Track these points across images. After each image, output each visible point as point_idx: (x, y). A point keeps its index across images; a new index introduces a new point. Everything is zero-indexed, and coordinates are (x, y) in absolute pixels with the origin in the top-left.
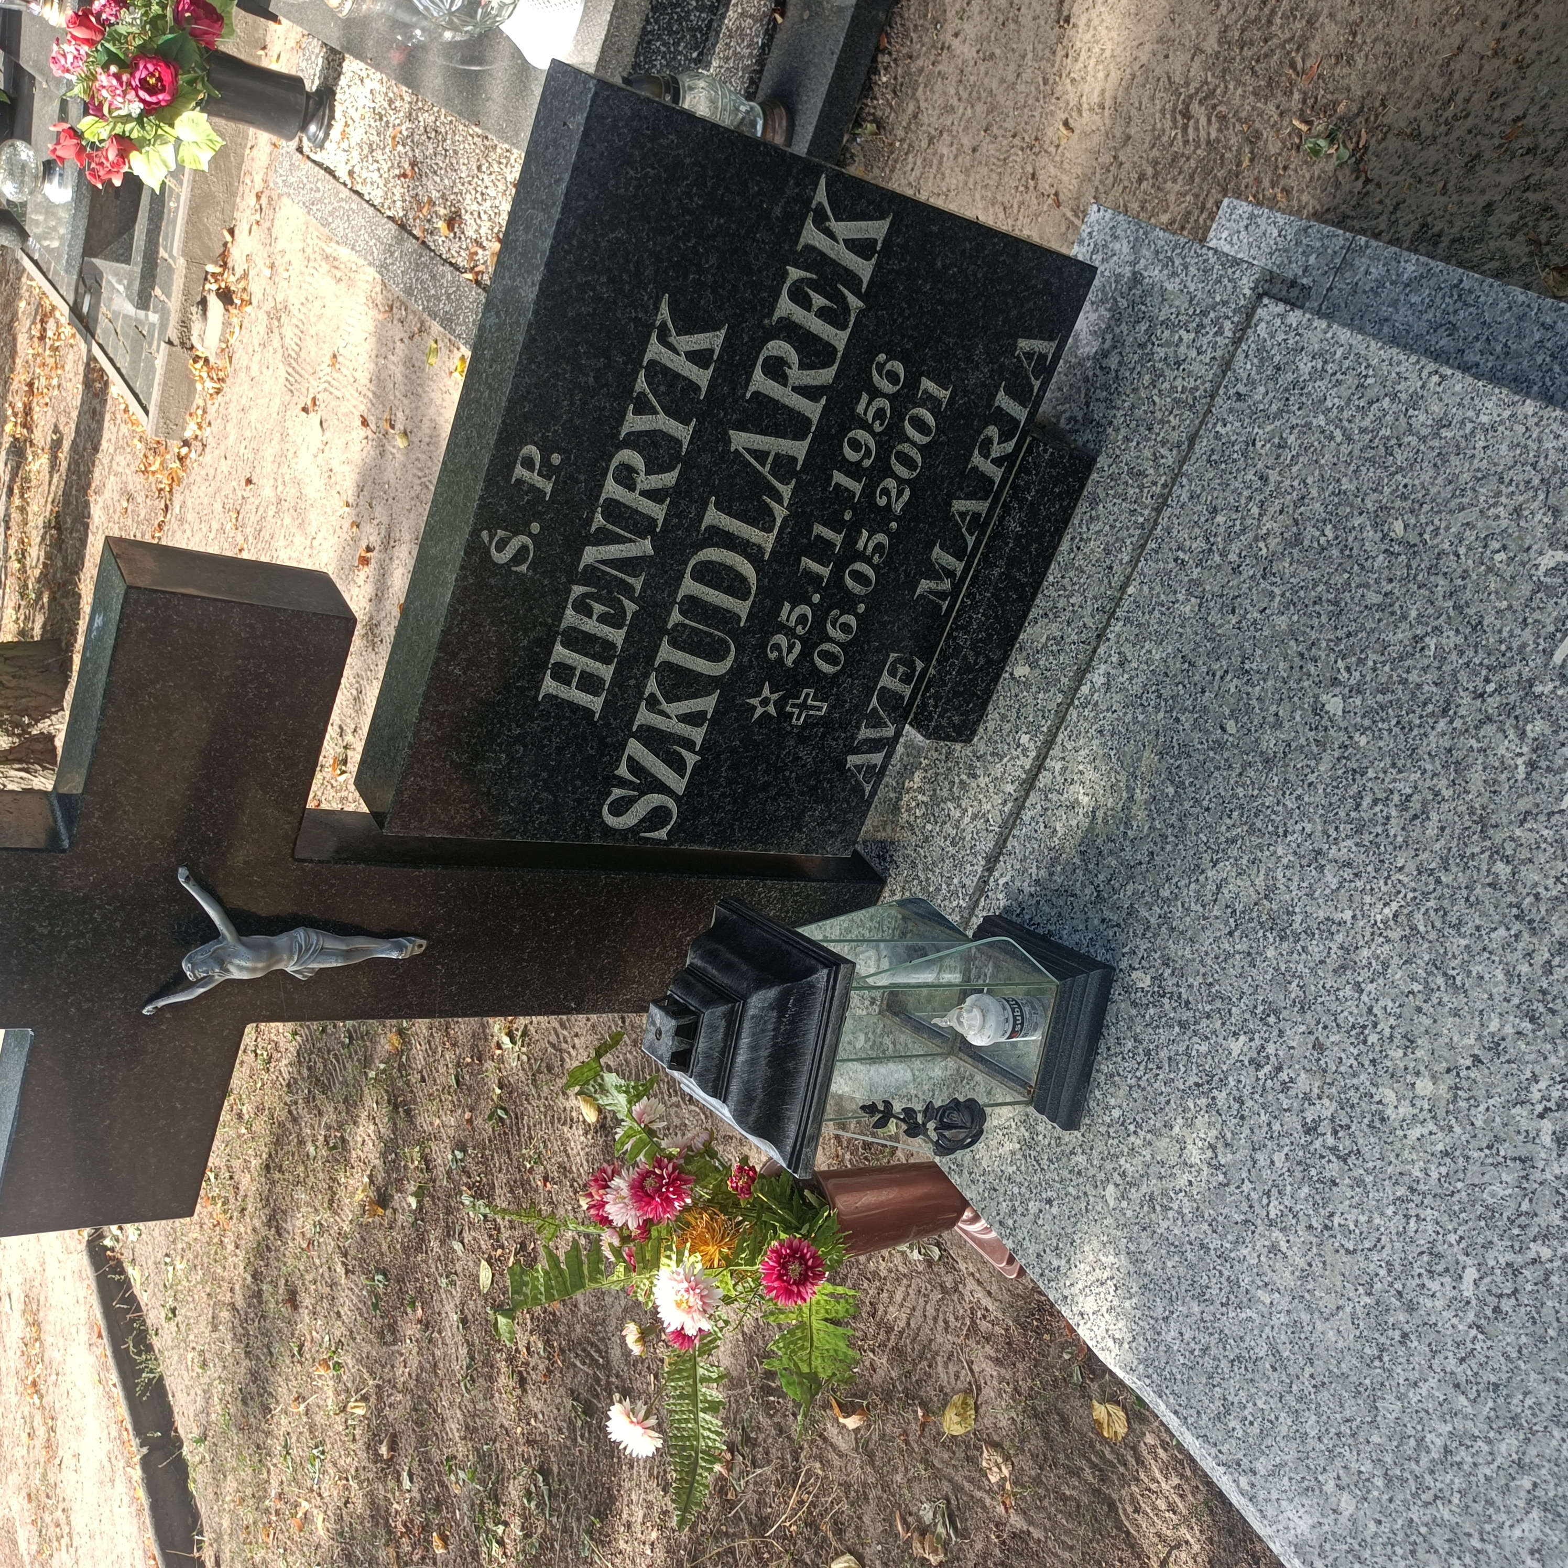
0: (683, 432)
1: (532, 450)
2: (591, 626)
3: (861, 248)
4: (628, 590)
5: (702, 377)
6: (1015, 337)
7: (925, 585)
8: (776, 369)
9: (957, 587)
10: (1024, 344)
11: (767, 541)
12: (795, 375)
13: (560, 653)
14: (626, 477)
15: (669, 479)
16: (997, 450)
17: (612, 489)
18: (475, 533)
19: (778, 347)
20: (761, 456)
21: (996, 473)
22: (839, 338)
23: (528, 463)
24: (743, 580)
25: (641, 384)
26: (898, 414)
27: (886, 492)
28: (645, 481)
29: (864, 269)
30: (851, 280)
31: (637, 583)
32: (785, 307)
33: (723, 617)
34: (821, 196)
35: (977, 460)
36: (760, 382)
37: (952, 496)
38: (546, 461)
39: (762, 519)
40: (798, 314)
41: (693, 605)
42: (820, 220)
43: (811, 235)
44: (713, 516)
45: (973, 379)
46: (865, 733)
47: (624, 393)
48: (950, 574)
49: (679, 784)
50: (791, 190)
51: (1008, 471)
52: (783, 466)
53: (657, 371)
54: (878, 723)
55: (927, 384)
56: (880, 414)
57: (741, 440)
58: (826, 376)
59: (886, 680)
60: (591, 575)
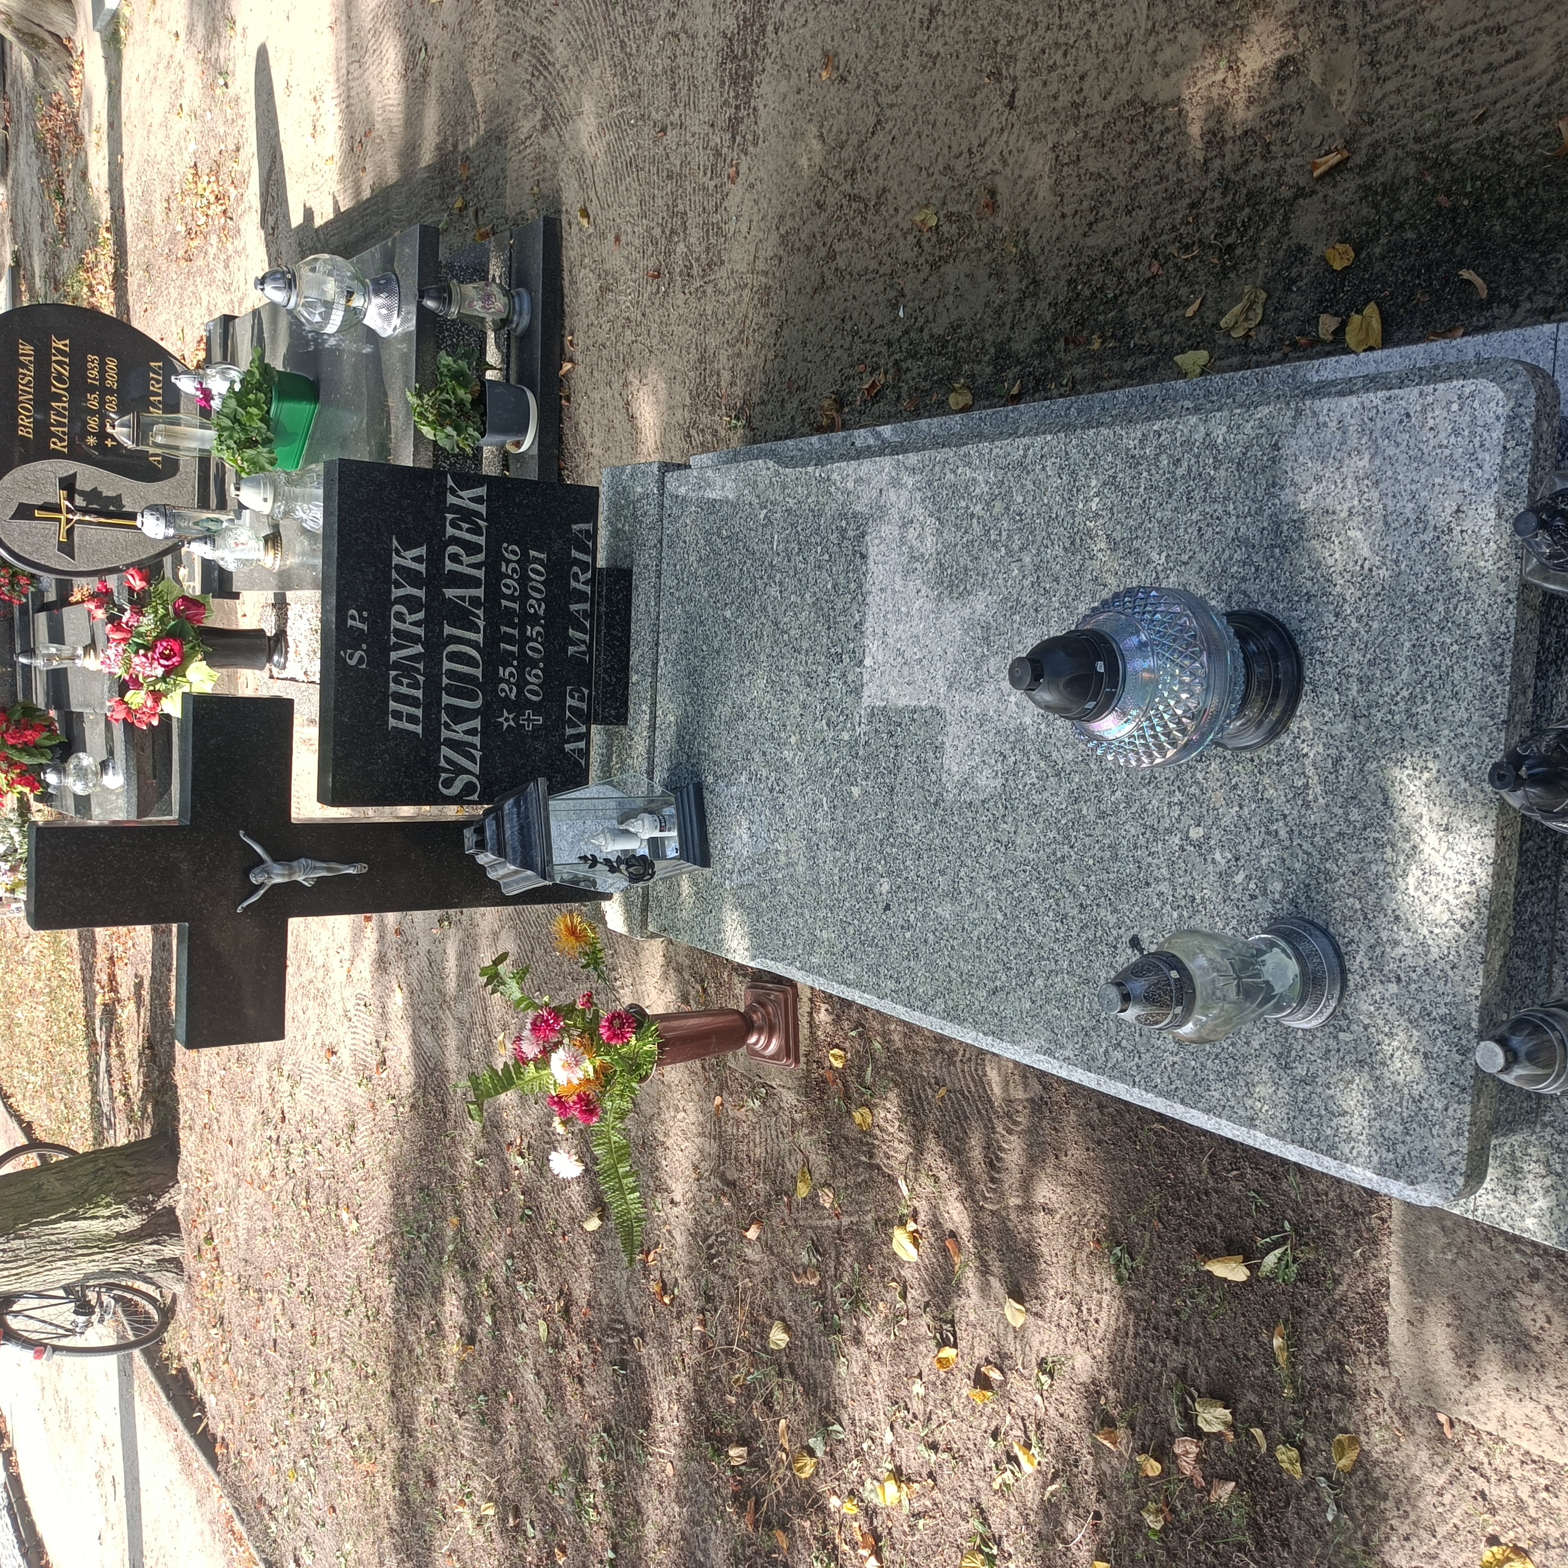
0: (420, 593)
1: (353, 612)
2: (404, 690)
3: (478, 500)
4: (417, 670)
5: (422, 568)
6: (569, 525)
7: (571, 650)
8: (455, 558)
9: (590, 647)
10: (575, 527)
11: (479, 638)
12: (464, 559)
13: (393, 705)
14: (400, 617)
15: (421, 615)
16: (582, 578)
17: (395, 624)
18: (338, 653)
19: (452, 549)
20: (462, 598)
21: (588, 589)
22: (481, 540)
23: (353, 618)
24: (474, 658)
25: (394, 575)
26: (524, 570)
27: (532, 606)
28: (410, 618)
29: (482, 509)
30: (478, 515)
31: (421, 666)
32: (450, 531)
33: (470, 679)
34: (450, 482)
35: (573, 584)
36: (449, 565)
37: (567, 604)
38: (361, 616)
39: (474, 628)
40: (457, 533)
41: (451, 674)
42: (453, 492)
43: (451, 499)
44: (448, 630)
45: (555, 547)
46: (569, 731)
47: (388, 580)
48: (584, 642)
49: (476, 769)
50: (435, 483)
51: (593, 587)
52: (474, 601)
53: (399, 568)
54: (575, 726)
55: (532, 553)
56: (514, 570)
57: (450, 593)
58: (481, 557)
59: (570, 702)
60: (397, 665)
